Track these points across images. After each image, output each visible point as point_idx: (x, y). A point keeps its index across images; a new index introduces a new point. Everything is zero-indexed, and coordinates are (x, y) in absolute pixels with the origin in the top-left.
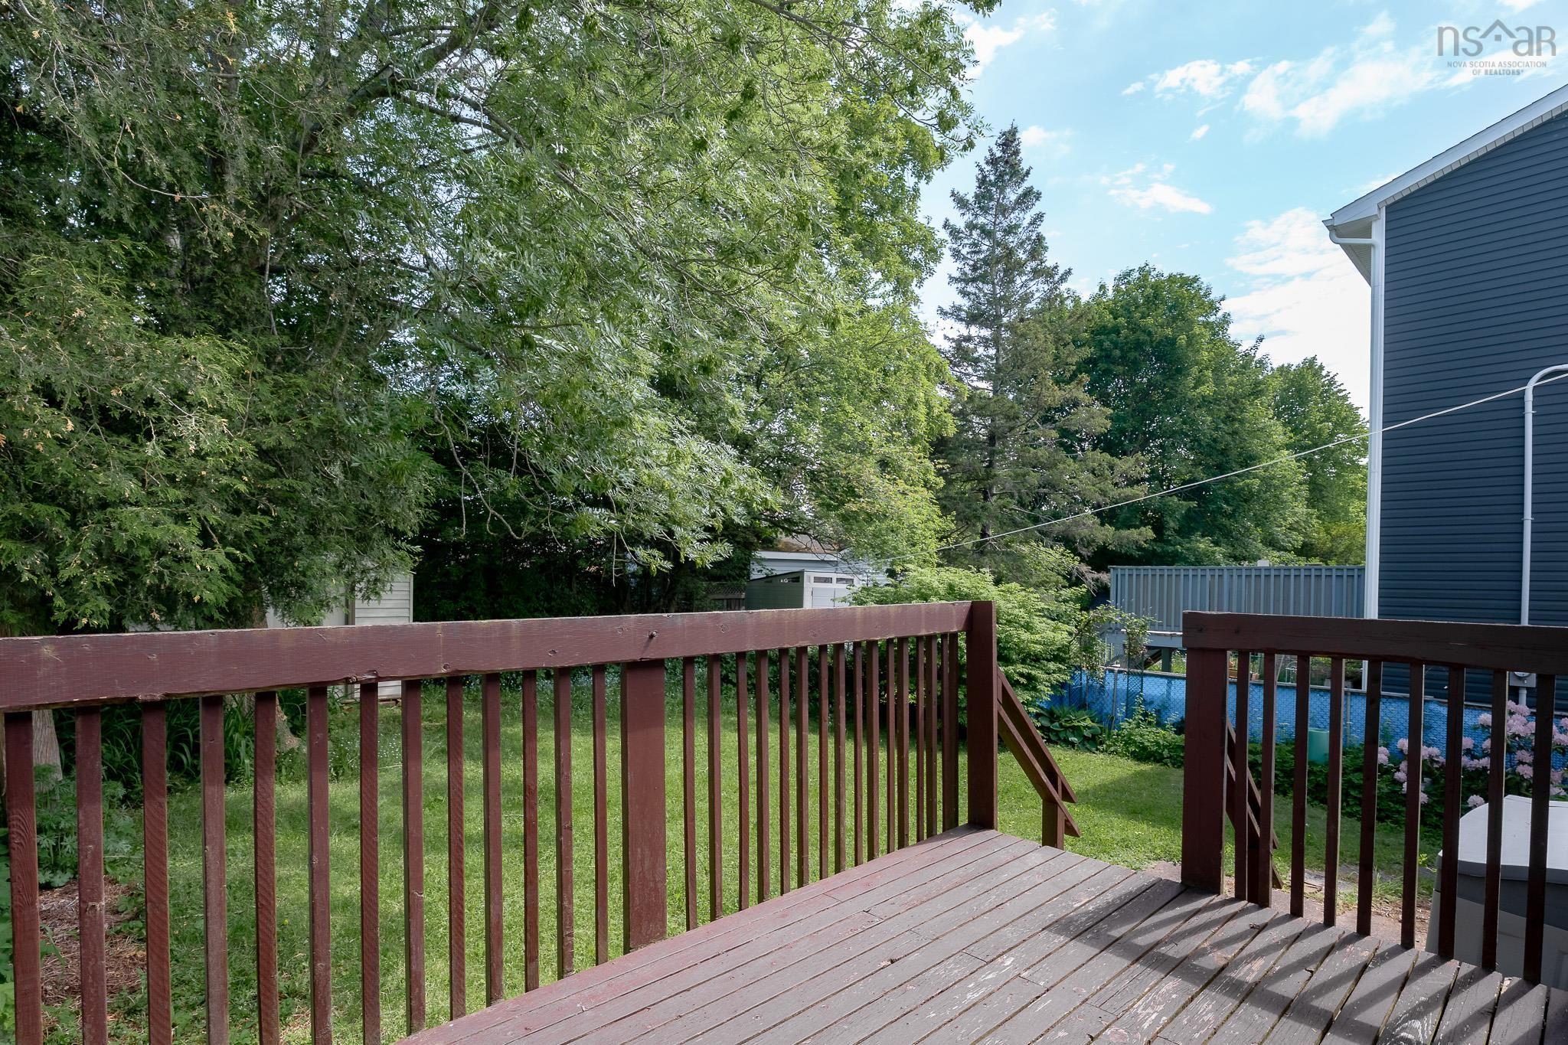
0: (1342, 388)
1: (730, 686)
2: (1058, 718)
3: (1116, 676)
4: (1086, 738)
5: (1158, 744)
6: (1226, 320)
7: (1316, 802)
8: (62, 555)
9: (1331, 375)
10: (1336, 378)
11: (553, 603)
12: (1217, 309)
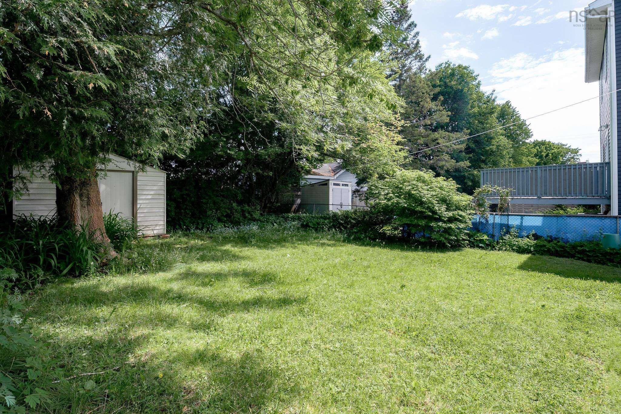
0: (518, 113)
1: (311, 228)
2: (472, 236)
3: (494, 216)
4: (487, 245)
5: (527, 246)
6: (479, 84)
9: (514, 108)
10: (516, 109)
12: (476, 79)
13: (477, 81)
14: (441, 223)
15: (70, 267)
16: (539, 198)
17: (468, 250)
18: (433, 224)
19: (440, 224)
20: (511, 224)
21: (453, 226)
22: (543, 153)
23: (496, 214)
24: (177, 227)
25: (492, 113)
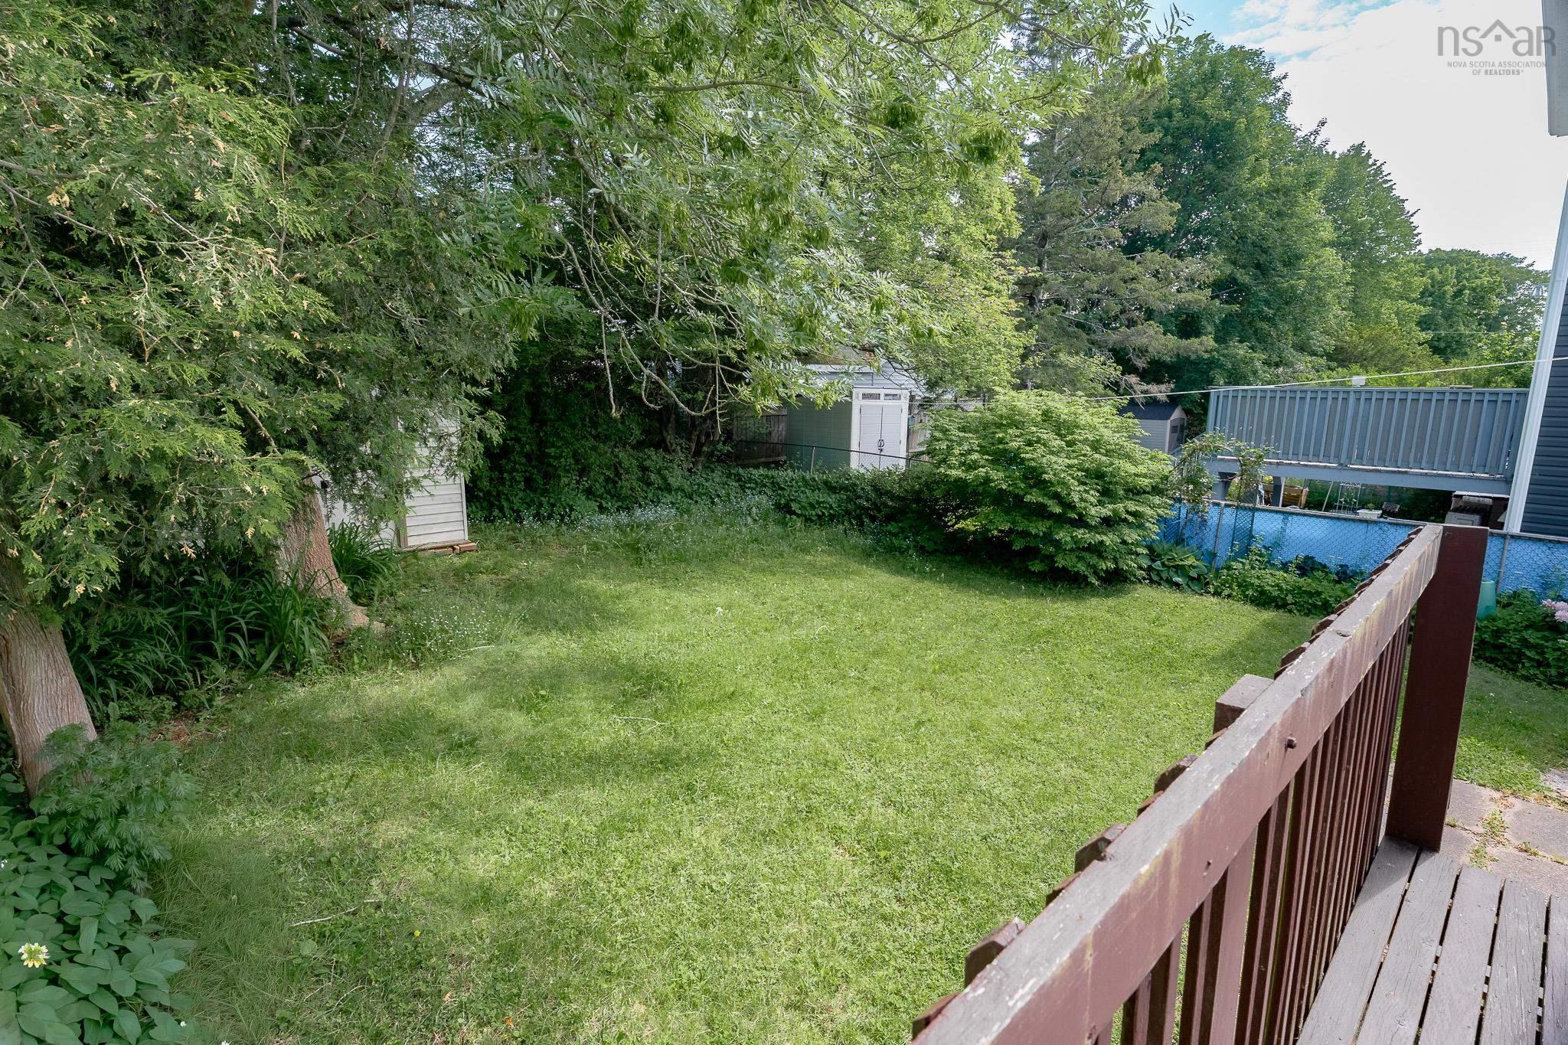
0: (1388, 178)
1: (794, 517)
2: (1159, 556)
3: (1222, 510)
4: (1192, 579)
5: (1281, 589)
6: (1285, 102)
7: (1481, 661)
8: (23, 492)
9: (1378, 164)
10: (1384, 168)
11: (600, 430)
12: (1278, 89)
13: (1279, 95)
14: (1082, 531)
15: (274, 654)
16: (1343, 466)
17: (1144, 592)
18: (1062, 535)
19: (1080, 533)
20: (1258, 530)
21: (1109, 539)
22: (1447, 288)
23: (1227, 506)
24: (496, 512)
25: (1310, 185)
